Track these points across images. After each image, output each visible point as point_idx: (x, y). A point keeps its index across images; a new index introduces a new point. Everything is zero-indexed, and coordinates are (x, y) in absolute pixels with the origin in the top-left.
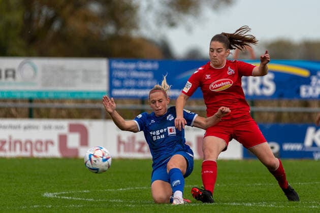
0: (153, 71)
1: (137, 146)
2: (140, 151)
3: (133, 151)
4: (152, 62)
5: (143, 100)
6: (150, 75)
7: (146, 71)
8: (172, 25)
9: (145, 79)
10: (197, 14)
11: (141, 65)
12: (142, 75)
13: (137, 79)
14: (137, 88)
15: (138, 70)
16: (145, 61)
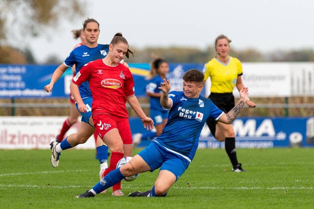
0: (21, 74)
1: (9, 139)
2: (12, 142)
3: (6, 142)
4: (20, 67)
5: (13, 99)
6: (19, 78)
7: (15, 74)
8: (35, 35)
9: (14, 82)
10: (55, 25)
11: (11, 70)
12: (12, 78)
13: (8, 82)
14: (8, 89)
15: (8, 74)
16: (14, 66)
